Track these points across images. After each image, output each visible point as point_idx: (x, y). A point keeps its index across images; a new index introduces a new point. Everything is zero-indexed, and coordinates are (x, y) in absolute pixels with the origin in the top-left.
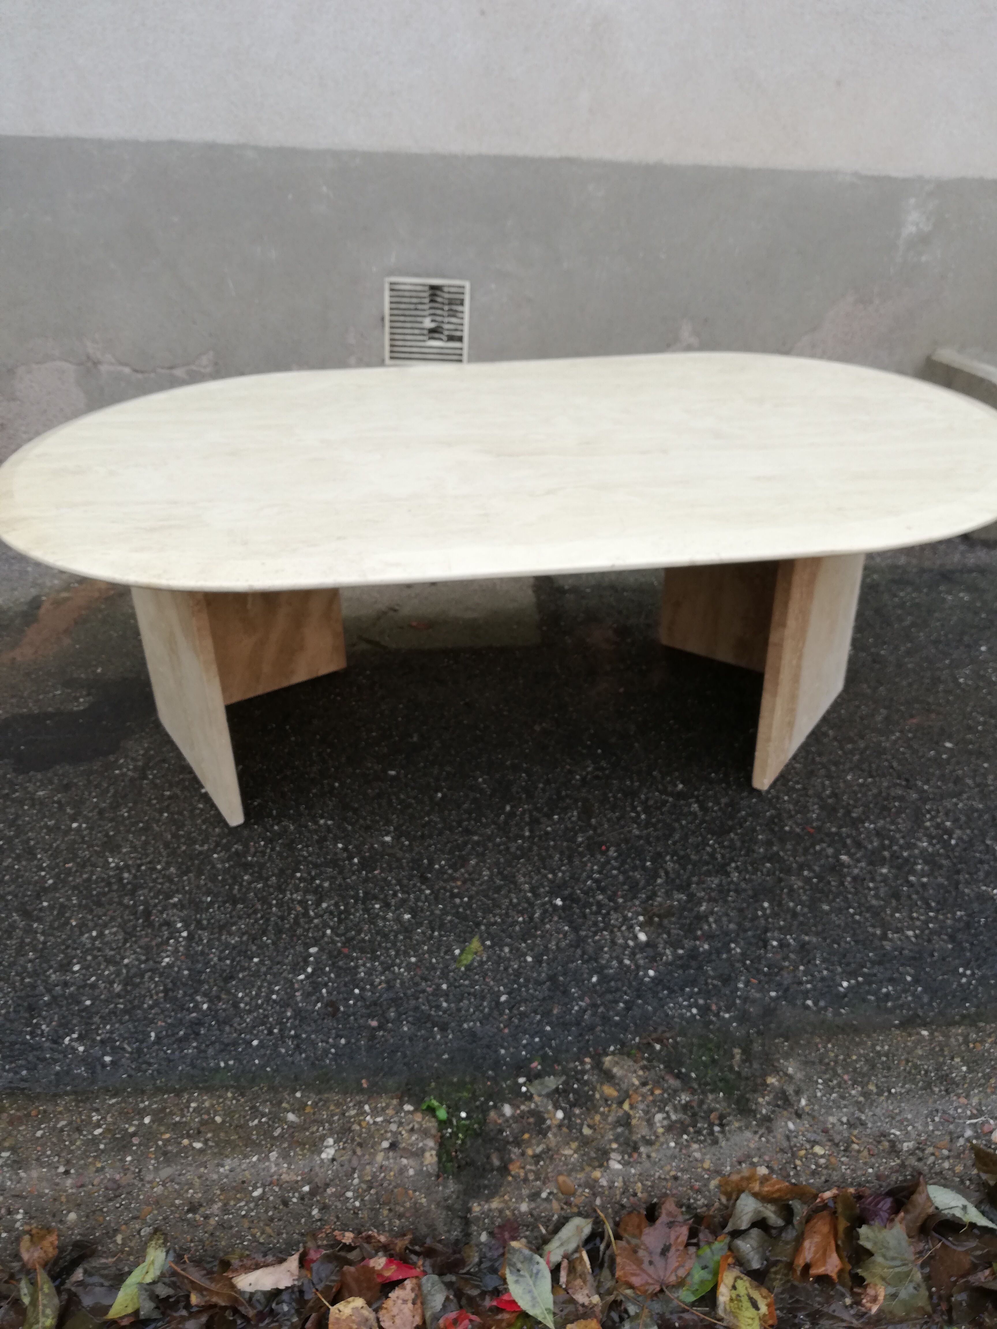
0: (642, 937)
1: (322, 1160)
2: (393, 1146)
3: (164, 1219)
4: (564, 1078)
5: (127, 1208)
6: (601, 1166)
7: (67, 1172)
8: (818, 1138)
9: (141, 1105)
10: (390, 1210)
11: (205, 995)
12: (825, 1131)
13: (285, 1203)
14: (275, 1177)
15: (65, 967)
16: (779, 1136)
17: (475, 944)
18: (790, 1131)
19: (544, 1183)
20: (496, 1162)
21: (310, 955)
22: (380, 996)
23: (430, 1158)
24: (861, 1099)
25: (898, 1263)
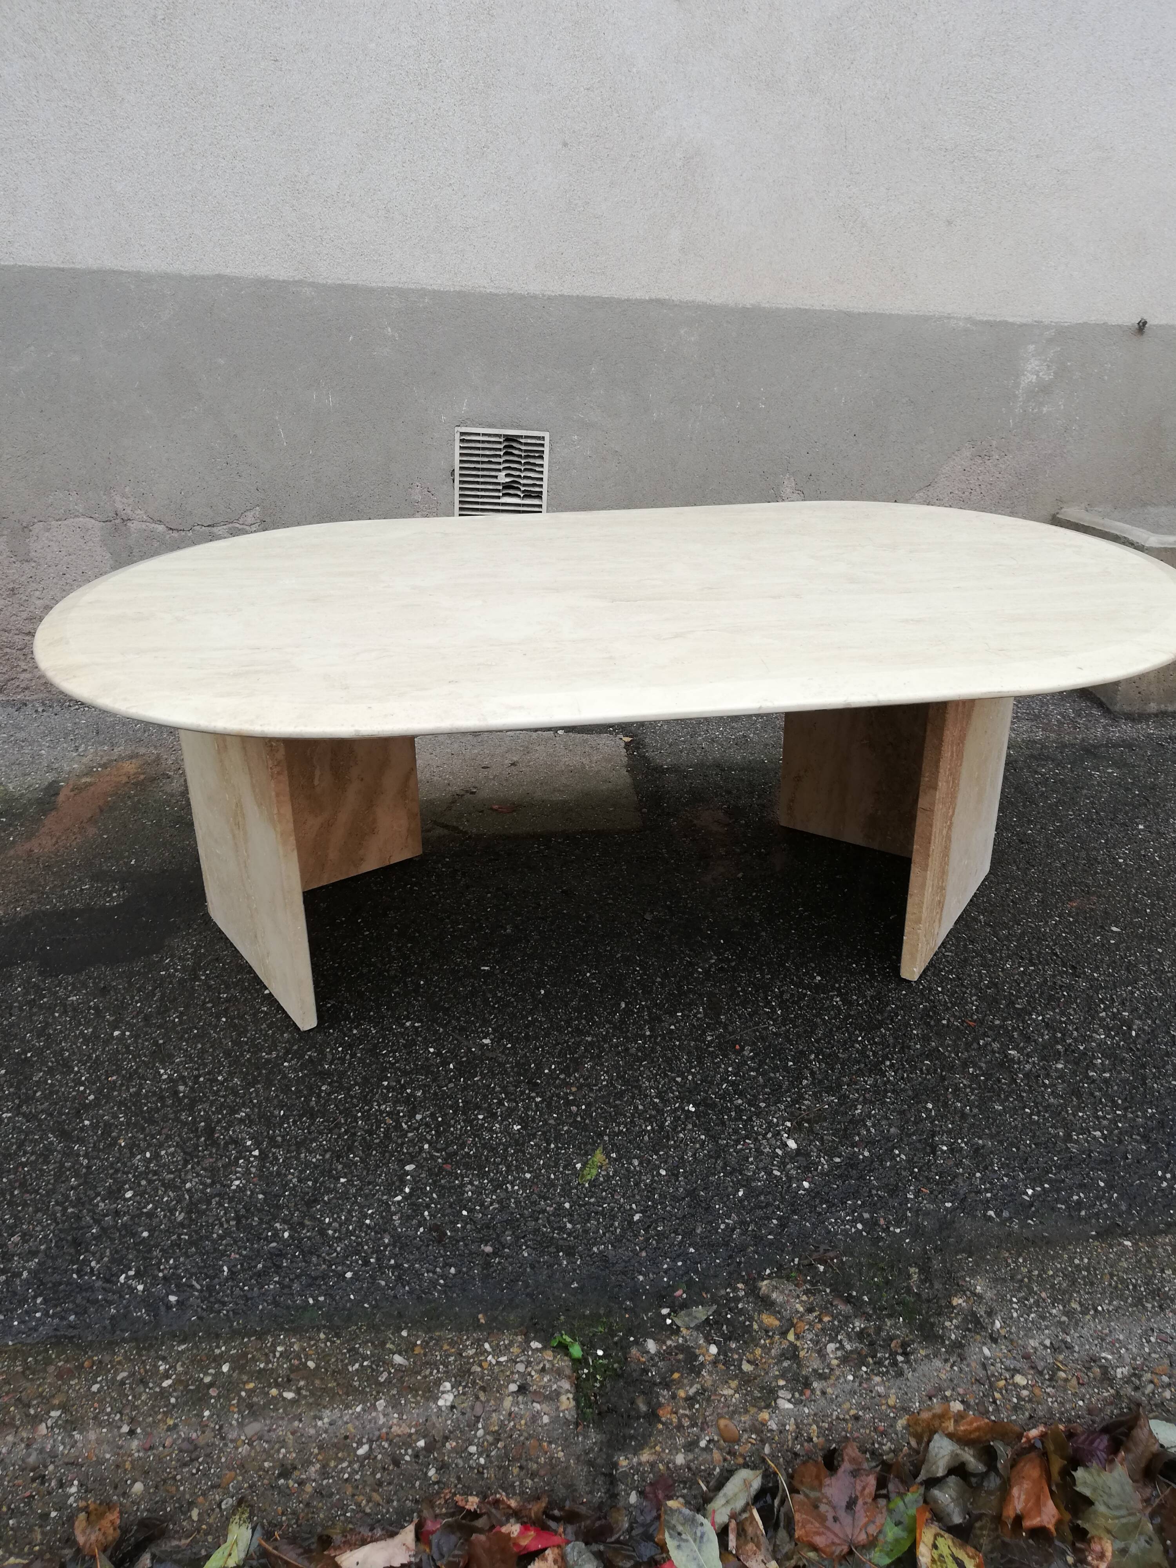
0: (792, 1144)
1: (440, 1408)
2: (523, 1389)
3: (250, 1487)
4: (715, 1307)
5: (205, 1475)
6: (768, 1406)
7: (132, 1432)
8: (1018, 1366)
9: (217, 1351)
10: (521, 1468)
11: (284, 1221)
12: (1027, 1357)
13: (396, 1462)
14: (384, 1430)
15: (115, 1194)
16: (973, 1364)
17: (599, 1156)
18: (986, 1358)
19: (702, 1430)
20: (643, 1408)
21: (407, 1173)
22: (493, 1218)
23: (567, 1402)
24: (1064, 1318)
25: (1123, 1512)
